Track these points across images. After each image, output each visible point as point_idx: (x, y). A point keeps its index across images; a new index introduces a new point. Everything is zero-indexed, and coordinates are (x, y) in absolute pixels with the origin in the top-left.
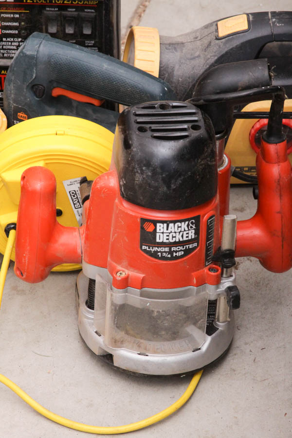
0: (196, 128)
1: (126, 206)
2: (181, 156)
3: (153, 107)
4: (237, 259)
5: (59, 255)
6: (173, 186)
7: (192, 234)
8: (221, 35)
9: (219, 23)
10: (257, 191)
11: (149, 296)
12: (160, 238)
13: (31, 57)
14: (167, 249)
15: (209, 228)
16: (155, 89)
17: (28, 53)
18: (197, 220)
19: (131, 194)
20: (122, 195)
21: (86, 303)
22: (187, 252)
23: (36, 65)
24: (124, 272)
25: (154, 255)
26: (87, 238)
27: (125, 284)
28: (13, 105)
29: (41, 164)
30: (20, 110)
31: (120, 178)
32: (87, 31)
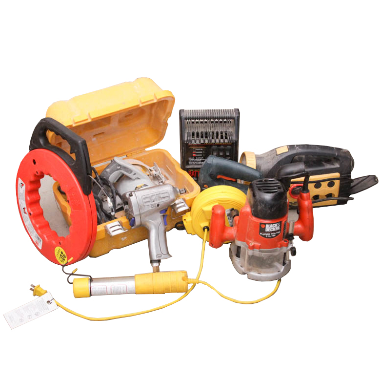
0: (279, 188)
1: (254, 219)
2: (274, 199)
3: (262, 181)
4: (294, 237)
5: (227, 237)
6: (272, 210)
7: (279, 228)
8: (278, 153)
9: (277, 149)
10: (299, 211)
11: (262, 252)
12: (267, 230)
13: (210, 164)
14: (269, 234)
15: (285, 226)
16: (257, 174)
17: (209, 163)
18: (281, 222)
19: (256, 214)
20: (253, 214)
21: (236, 255)
22: (277, 235)
23: (212, 167)
24: (252, 243)
25: (265, 236)
26: (237, 231)
27: (253, 248)
28: (202, 182)
29: (217, 204)
30: (205, 184)
31: (251, 208)
32: (228, 154)
